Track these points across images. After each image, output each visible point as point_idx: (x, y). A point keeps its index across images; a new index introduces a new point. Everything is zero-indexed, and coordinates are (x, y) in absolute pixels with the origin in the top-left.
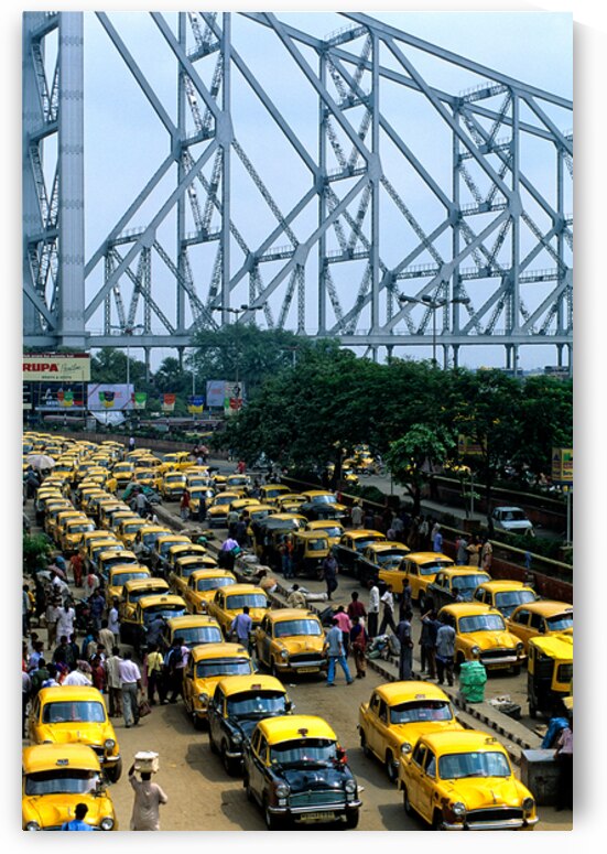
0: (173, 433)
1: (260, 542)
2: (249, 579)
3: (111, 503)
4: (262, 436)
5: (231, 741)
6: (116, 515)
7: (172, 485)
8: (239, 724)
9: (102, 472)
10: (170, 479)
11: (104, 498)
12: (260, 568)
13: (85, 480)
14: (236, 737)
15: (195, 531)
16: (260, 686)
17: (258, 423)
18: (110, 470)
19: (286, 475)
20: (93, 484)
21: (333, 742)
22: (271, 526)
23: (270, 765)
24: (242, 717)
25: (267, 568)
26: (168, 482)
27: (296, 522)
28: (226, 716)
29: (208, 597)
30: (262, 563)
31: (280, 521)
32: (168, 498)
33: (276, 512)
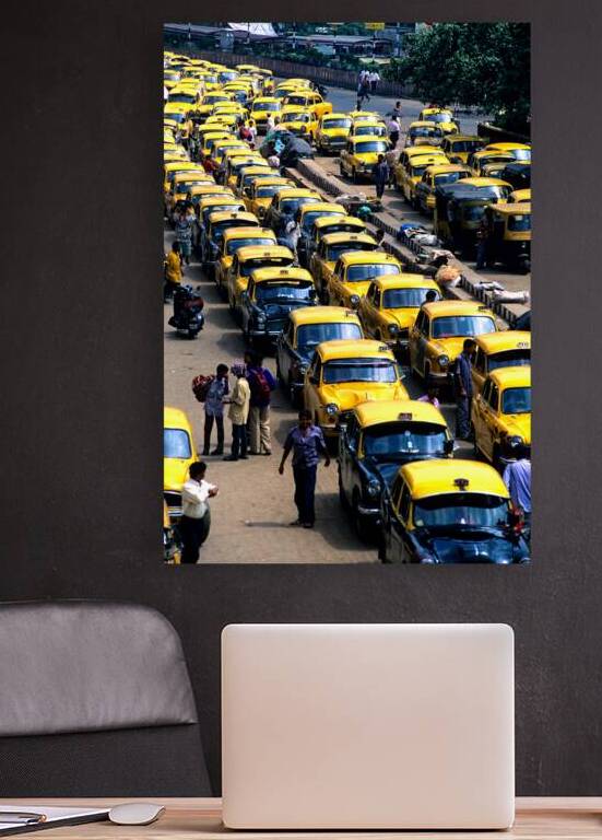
0: (342, 58)
1: (442, 216)
2: (424, 267)
3: (242, 153)
4: (459, 67)
5: (365, 490)
6: (246, 171)
7: (331, 133)
8: (378, 467)
9: (234, 110)
10: (329, 124)
11: (232, 147)
12: (439, 252)
13: (209, 119)
14: (373, 486)
15: (356, 199)
16: (410, 415)
17: (456, 47)
18: (245, 107)
19: (494, 124)
20: (219, 127)
21: (505, 500)
22: (459, 195)
23: (413, 528)
24: (382, 458)
25: (448, 252)
26: (327, 127)
27: (497, 191)
28: (361, 456)
29: (359, 290)
30: (444, 247)
31: (473, 188)
32: (325, 150)
33: (470, 175)
